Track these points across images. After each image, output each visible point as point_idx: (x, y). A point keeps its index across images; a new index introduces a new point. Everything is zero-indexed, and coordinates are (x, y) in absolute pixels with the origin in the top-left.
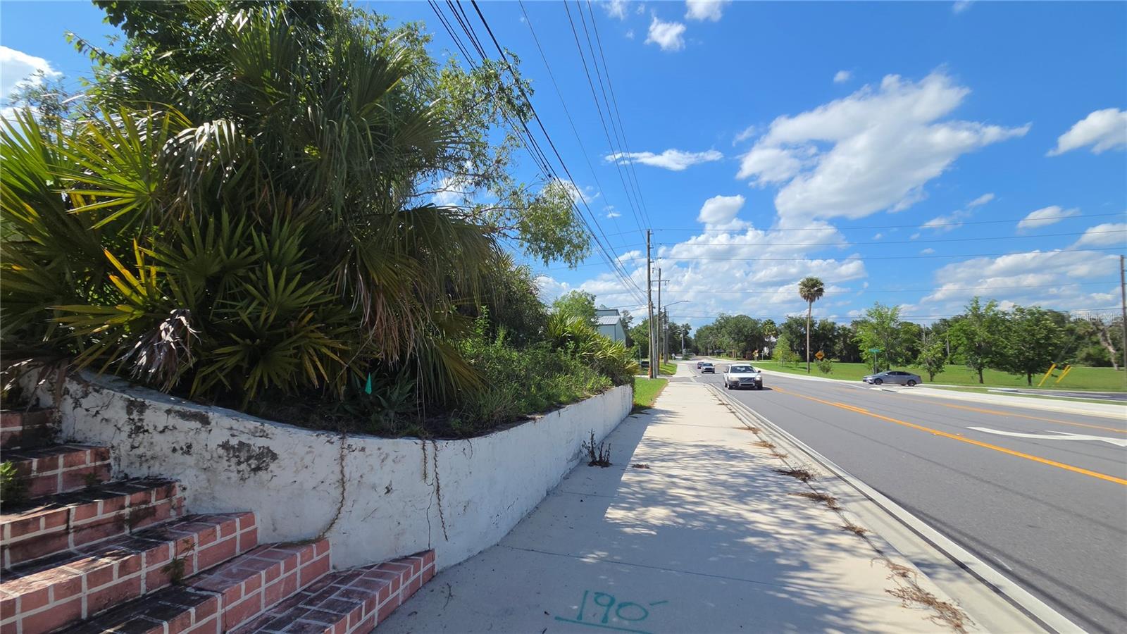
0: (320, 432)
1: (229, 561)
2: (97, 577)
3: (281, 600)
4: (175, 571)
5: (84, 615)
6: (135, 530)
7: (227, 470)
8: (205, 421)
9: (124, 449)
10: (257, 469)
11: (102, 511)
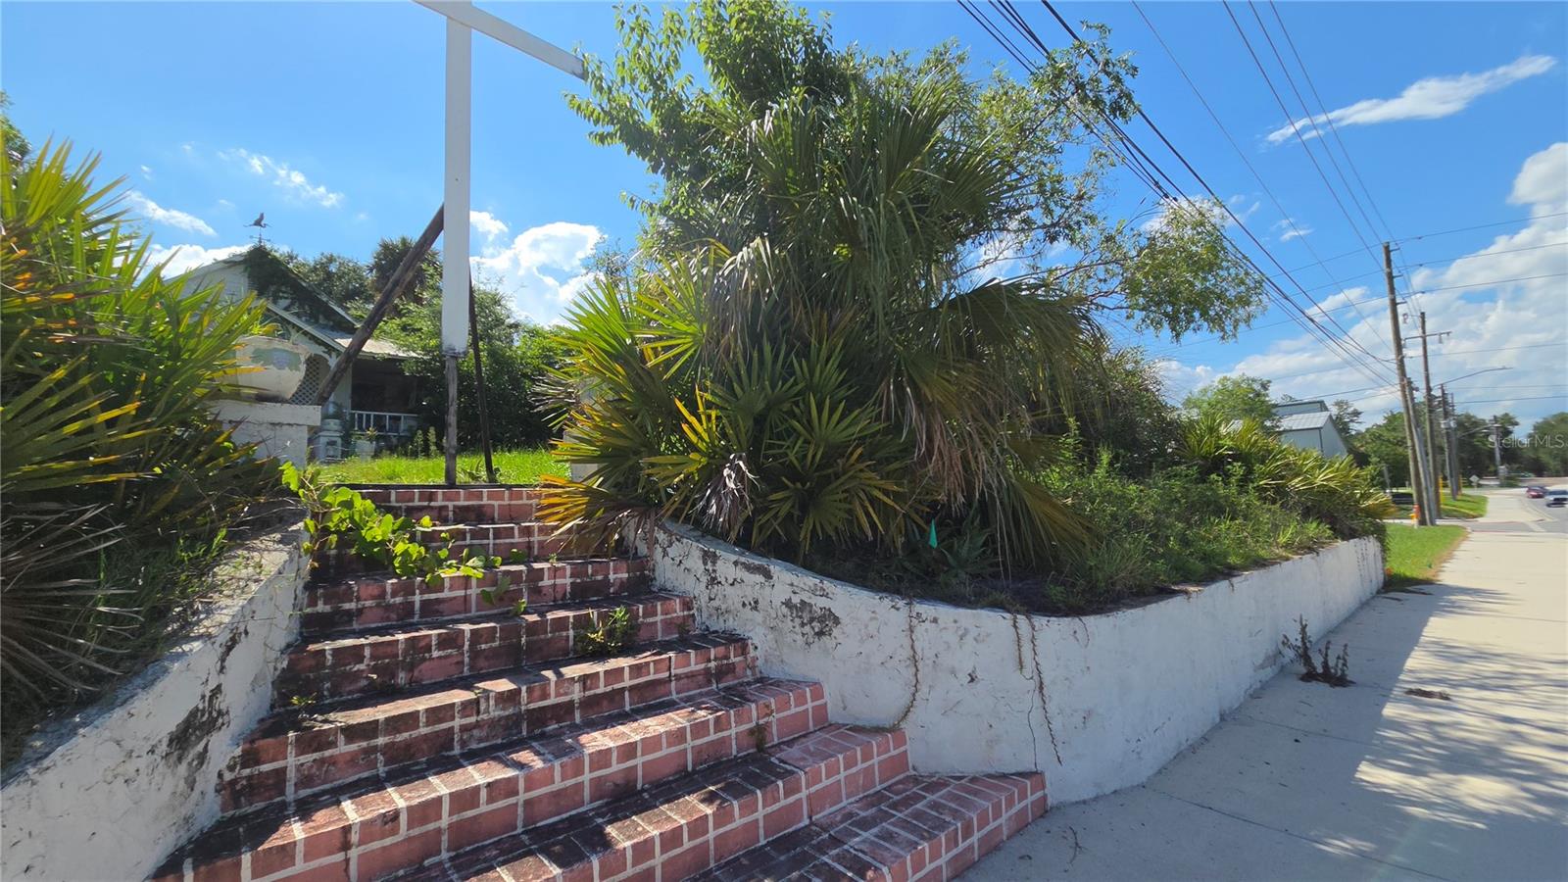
0: (884, 595)
1: (804, 736)
2: (699, 729)
3: (861, 795)
4: (759, 733)
5: (690, 769)
6: (721, 686)
7: (793, 632)
8: (768, 575)
9: (704, 599)
10: (820, 634)
11: (694, 663)
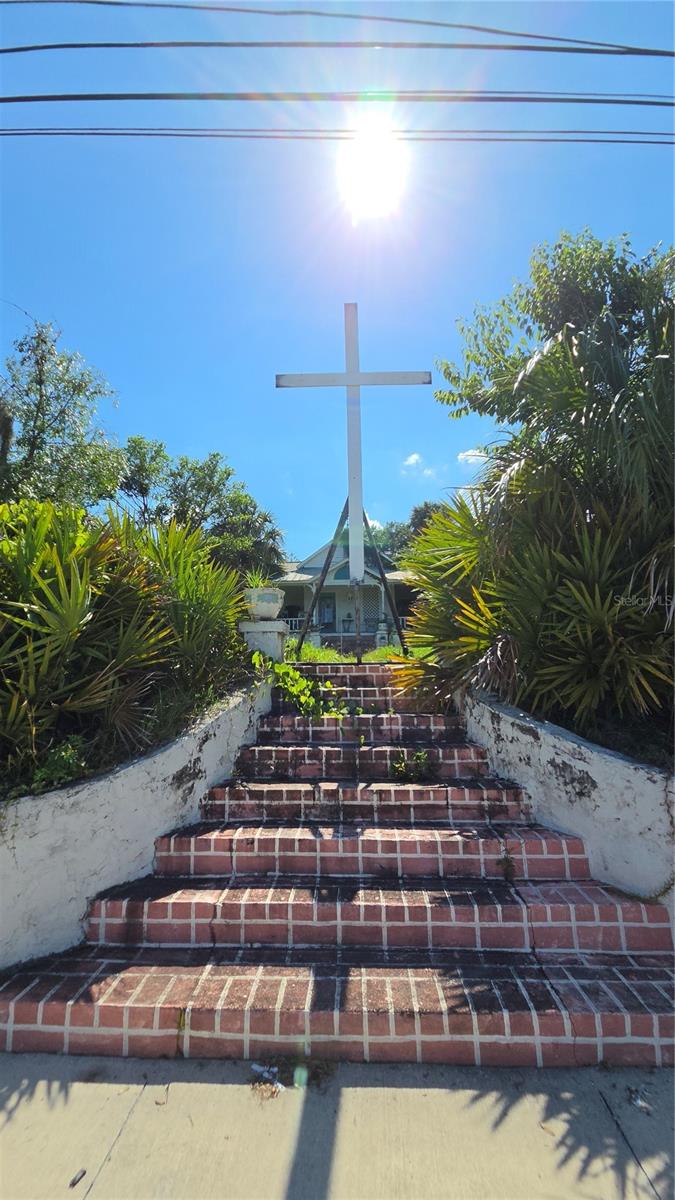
0: (639, 766)
1: (556, 882)
2: (449, 846)
3: (600, 951)
4: (507, 867)
5: (441, 874)
6: (494, 822)
7: (560, 792)
8: (536, 737)
9: (494, 752)
10: (581, 794)
11: (468, 798)
